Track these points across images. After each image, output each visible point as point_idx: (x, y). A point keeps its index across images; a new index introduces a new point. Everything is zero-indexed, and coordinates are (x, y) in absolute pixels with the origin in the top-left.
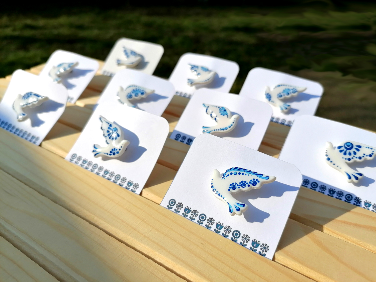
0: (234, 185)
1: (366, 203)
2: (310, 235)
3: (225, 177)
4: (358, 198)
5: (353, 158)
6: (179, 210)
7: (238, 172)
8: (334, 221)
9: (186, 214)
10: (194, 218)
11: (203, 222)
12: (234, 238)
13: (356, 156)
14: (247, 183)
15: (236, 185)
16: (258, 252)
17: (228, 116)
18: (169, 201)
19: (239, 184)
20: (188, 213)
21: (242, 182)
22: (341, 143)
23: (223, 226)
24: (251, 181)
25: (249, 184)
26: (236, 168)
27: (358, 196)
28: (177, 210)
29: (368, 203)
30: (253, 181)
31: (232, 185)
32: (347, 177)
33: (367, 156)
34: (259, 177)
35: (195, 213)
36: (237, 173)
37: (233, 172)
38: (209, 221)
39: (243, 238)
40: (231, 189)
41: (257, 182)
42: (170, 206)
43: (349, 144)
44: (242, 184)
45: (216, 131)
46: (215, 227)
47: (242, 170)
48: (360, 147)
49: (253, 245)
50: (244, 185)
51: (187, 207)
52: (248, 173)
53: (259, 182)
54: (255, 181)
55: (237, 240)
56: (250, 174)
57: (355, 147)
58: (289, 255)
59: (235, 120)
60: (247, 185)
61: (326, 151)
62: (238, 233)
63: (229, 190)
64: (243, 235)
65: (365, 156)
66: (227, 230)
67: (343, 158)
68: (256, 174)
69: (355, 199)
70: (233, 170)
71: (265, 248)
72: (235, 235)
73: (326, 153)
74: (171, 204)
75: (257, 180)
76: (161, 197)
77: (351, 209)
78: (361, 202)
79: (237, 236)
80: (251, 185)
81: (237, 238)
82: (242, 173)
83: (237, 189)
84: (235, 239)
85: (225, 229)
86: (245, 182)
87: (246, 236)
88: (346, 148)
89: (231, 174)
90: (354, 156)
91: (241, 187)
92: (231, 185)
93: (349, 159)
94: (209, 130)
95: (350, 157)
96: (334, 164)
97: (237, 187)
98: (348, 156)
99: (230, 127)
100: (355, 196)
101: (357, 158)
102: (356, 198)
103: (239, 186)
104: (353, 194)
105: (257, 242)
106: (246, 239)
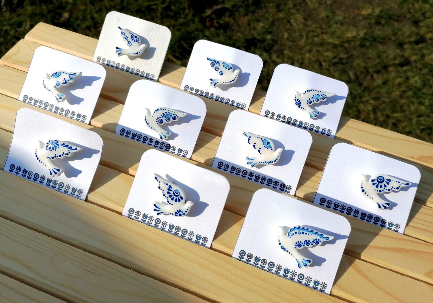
0: (300, 243)
1: (389, 224)
2: (353, 265)
3: (290, 236)
4: (384, 220)
5: (383, 190)
6: (250, 260)
7: (302, 231)
8: (368, 247)
9: (257, 263)
10: (264, 265)
11: (272, 269)
12: (299, 280)
13: (386, 188)
14: (311, 242)
15: (301, 244)
16: (319, 289)
17: (272, 149)
18: (239, 252)
19: (304, 243)
20: (258, 262)
21: (306, 241)
22: (374, 177)
23: (290, 271)
24: (314, 240)
25: (312, 243)
26: (299, 228)
27: (384, 218)
28: (248, 259)
29: (391, 224)
30: (315, 240)
31: (298, 243)
32: (377, 206)
33: (395, 188)
34: (321, 237)
35: (264, 262)
36: (300, 233)
37: (297, 231)
38: (277, 268)
39: (307, 280)
40: (297, 247)
41: (319, 241)
42: (241, 256)
43: (381, 178)
44: (306, 243)
45: (261, 163)
46: (283, 272)
47: (305, 230)
48: (390, 180)
49: (315, 284)
50: (308, 243)
51: (257, 256)
52: (310, 233)
53: (320, 241)
54: (317, 240)
55: (302, 282)
56: (312, 234)
57: (385, 180)
58: (341, 288)
59: (280, 154)
60: (311, 244)
61: (362, 183)
62: (303, 276)
63: (295, 248)
64: (306, 277)
65: (393, 189)
66: (294, 274)
67: (375, 190)
68: (317, 234)
69: (381, 221)
70: (296, 230)
71: (324, 286)
72: (300, 277)
73: (362, 185)
74: (242, 255)
75: (319, 240)
76: (232, 249)
77: (379, 232)
78: (386, 223)
79: (302, 278)
80: (314, 244)
81: (301, 279)
82: (305, 232)
83: (302, 247)
84: (301, 280)
85: (292, 273)
86: (309, 241)
87: (309, 278)
88: (378, 181)
89: (296, 233)
90: (384, 189)
91: (305, 245)
92: (296, 243)
93: (380, 191)
94: (254, 162)
95: (381, 189)
96: (368, 195)
97: (302, 245)
98: (379, 189)
99: (275, 161)
100: (382, 218)
101: (386, 190)
102: (383, 219)
103: (304, 244)
104: (380, 217)
105: (318, 281)
106: (309, 280)
